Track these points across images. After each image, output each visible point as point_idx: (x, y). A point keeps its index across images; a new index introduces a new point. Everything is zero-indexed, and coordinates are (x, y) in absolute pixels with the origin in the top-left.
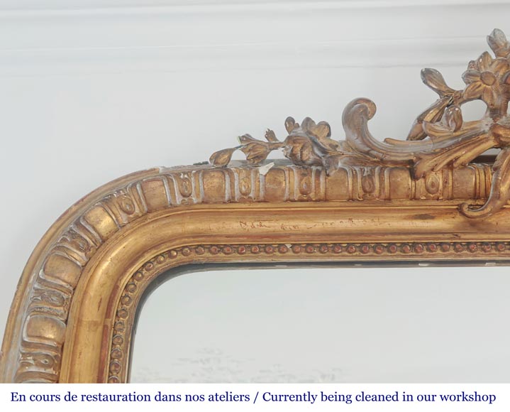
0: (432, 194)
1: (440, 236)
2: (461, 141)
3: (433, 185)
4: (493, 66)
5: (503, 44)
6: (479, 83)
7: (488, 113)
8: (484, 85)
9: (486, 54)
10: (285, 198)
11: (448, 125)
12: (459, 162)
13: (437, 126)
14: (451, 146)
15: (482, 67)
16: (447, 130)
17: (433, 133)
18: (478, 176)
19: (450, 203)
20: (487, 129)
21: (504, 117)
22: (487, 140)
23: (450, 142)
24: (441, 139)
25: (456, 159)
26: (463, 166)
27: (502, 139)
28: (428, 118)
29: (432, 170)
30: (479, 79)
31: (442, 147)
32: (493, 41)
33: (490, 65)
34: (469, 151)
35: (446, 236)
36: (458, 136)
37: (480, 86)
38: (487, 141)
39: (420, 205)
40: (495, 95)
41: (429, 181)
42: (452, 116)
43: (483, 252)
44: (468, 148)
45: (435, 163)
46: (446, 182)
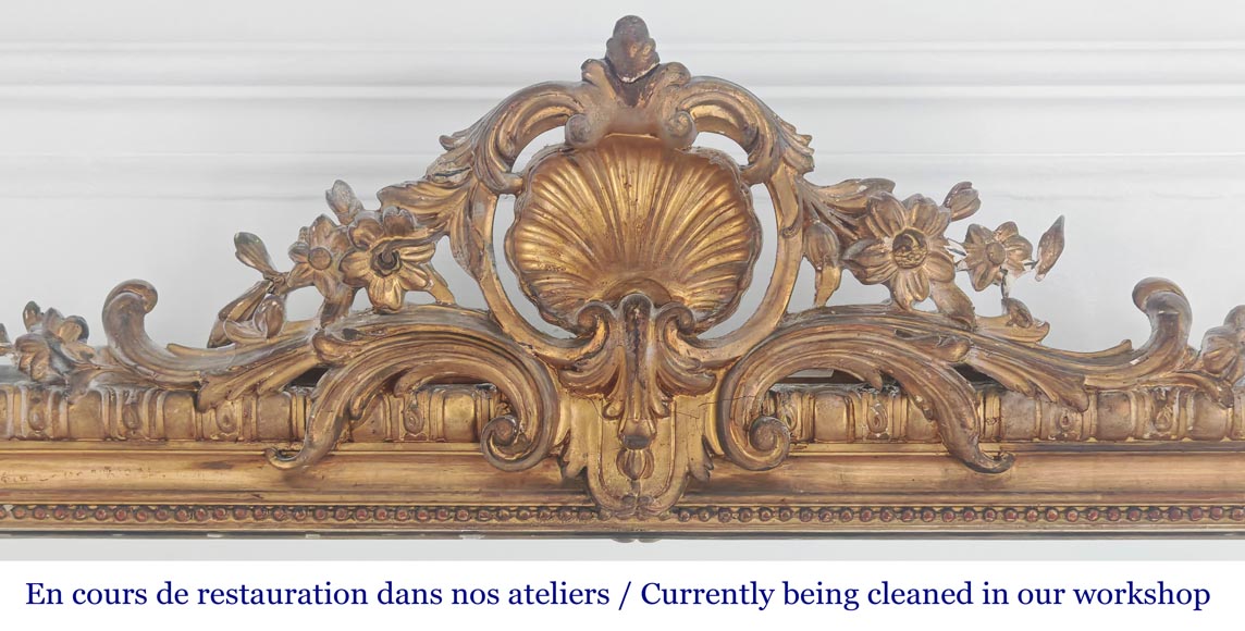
0: (228, 433)
1: (234, 496)
2: (272, 355)
3: (227, 420)
4: (331, 239)
5: (345, 207)
6: (306, 266)
7: (322, 309)
8: (313, 270)
9: (321, 219)
10: (8, 435)
11: (259, 329)
12: (265, 387)
13: (247, 328)
14: (253, 363)
15: (315, 239)
16: (258, 334)
17: (238, 339)
18: (294, 407)
19: (253, 445)
20: (310, 338)
21: (342, 318)
22: (306, 355)
23: (258, 355)
24: (248, 348)
25: (261, 383)
26: (274, 393)
27: (324, 357)
28: (235, 313)
29: (226, 398)
30: (305, 259)
31: (243, 363)
32: (331, 200)
33: (326, 237)
34: (279, 372)
35: (242, 496)
36: (272, 346)
37: (307, 270)
38: (306, 358)
39: (210, 447)
40: (331, 283)
41: (222, 415)
42: (264, 315)
43: (295, 521)
44: (279, 367)
45: (228, 389)
46: (246, 416)
